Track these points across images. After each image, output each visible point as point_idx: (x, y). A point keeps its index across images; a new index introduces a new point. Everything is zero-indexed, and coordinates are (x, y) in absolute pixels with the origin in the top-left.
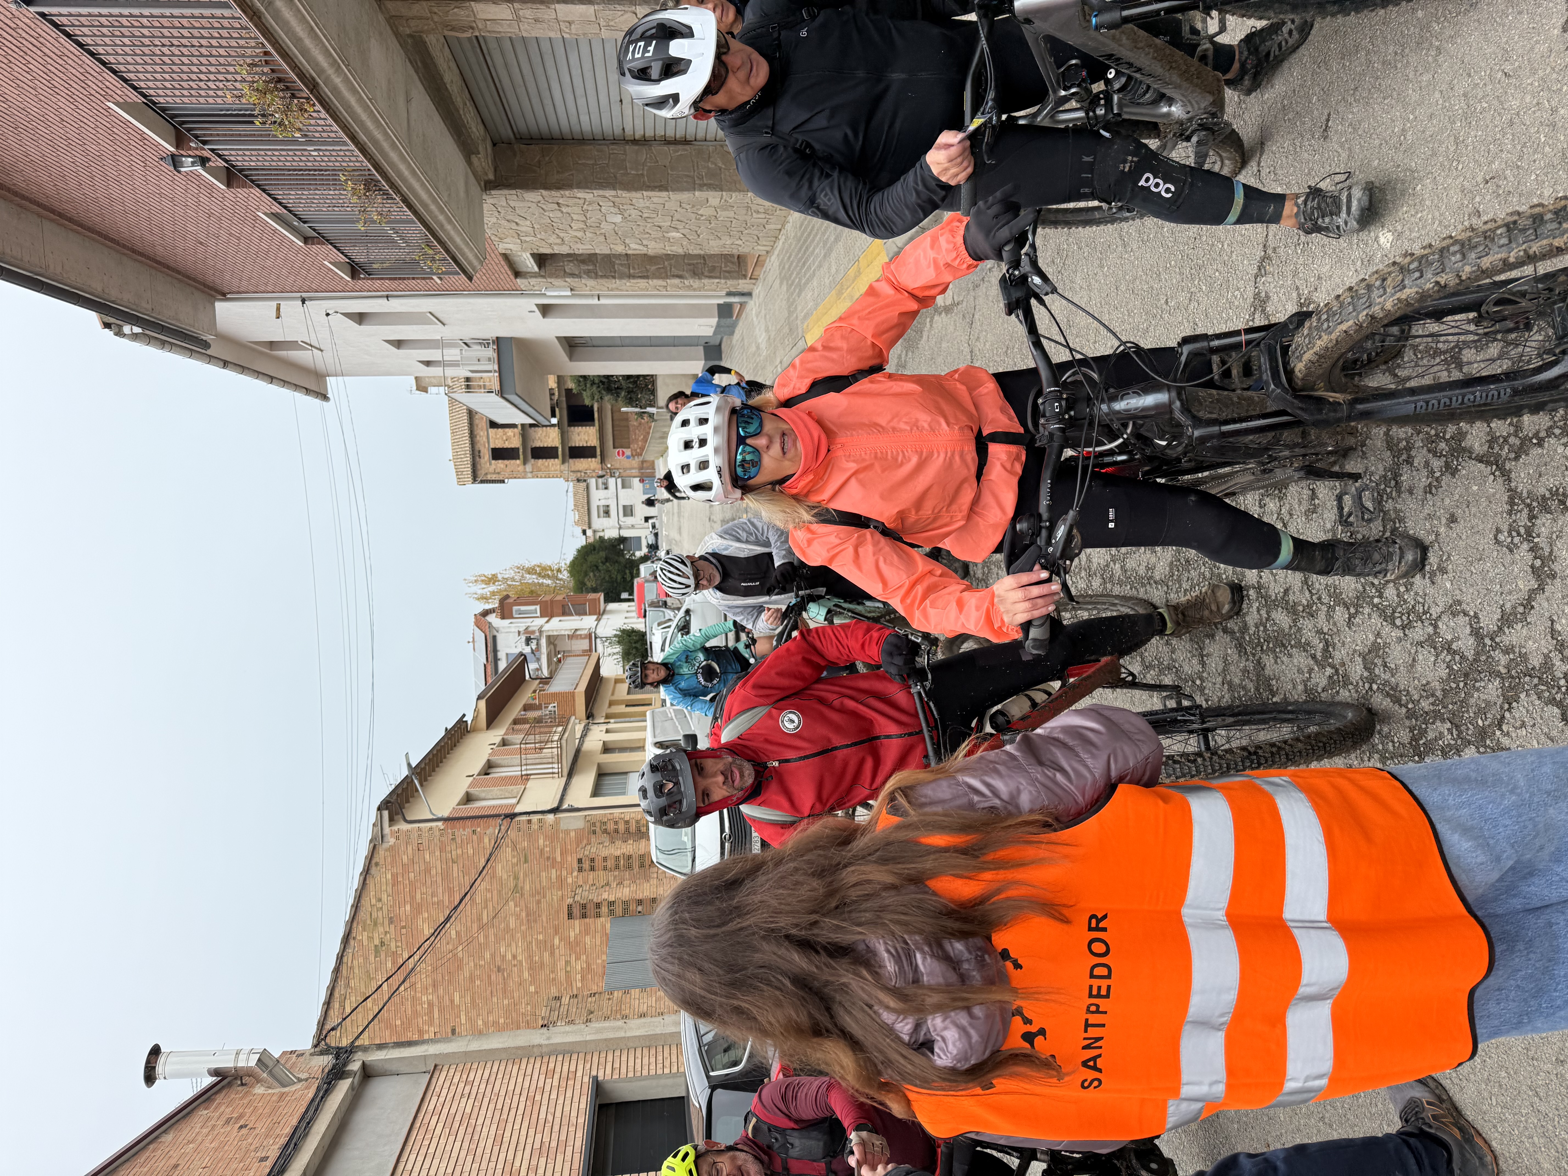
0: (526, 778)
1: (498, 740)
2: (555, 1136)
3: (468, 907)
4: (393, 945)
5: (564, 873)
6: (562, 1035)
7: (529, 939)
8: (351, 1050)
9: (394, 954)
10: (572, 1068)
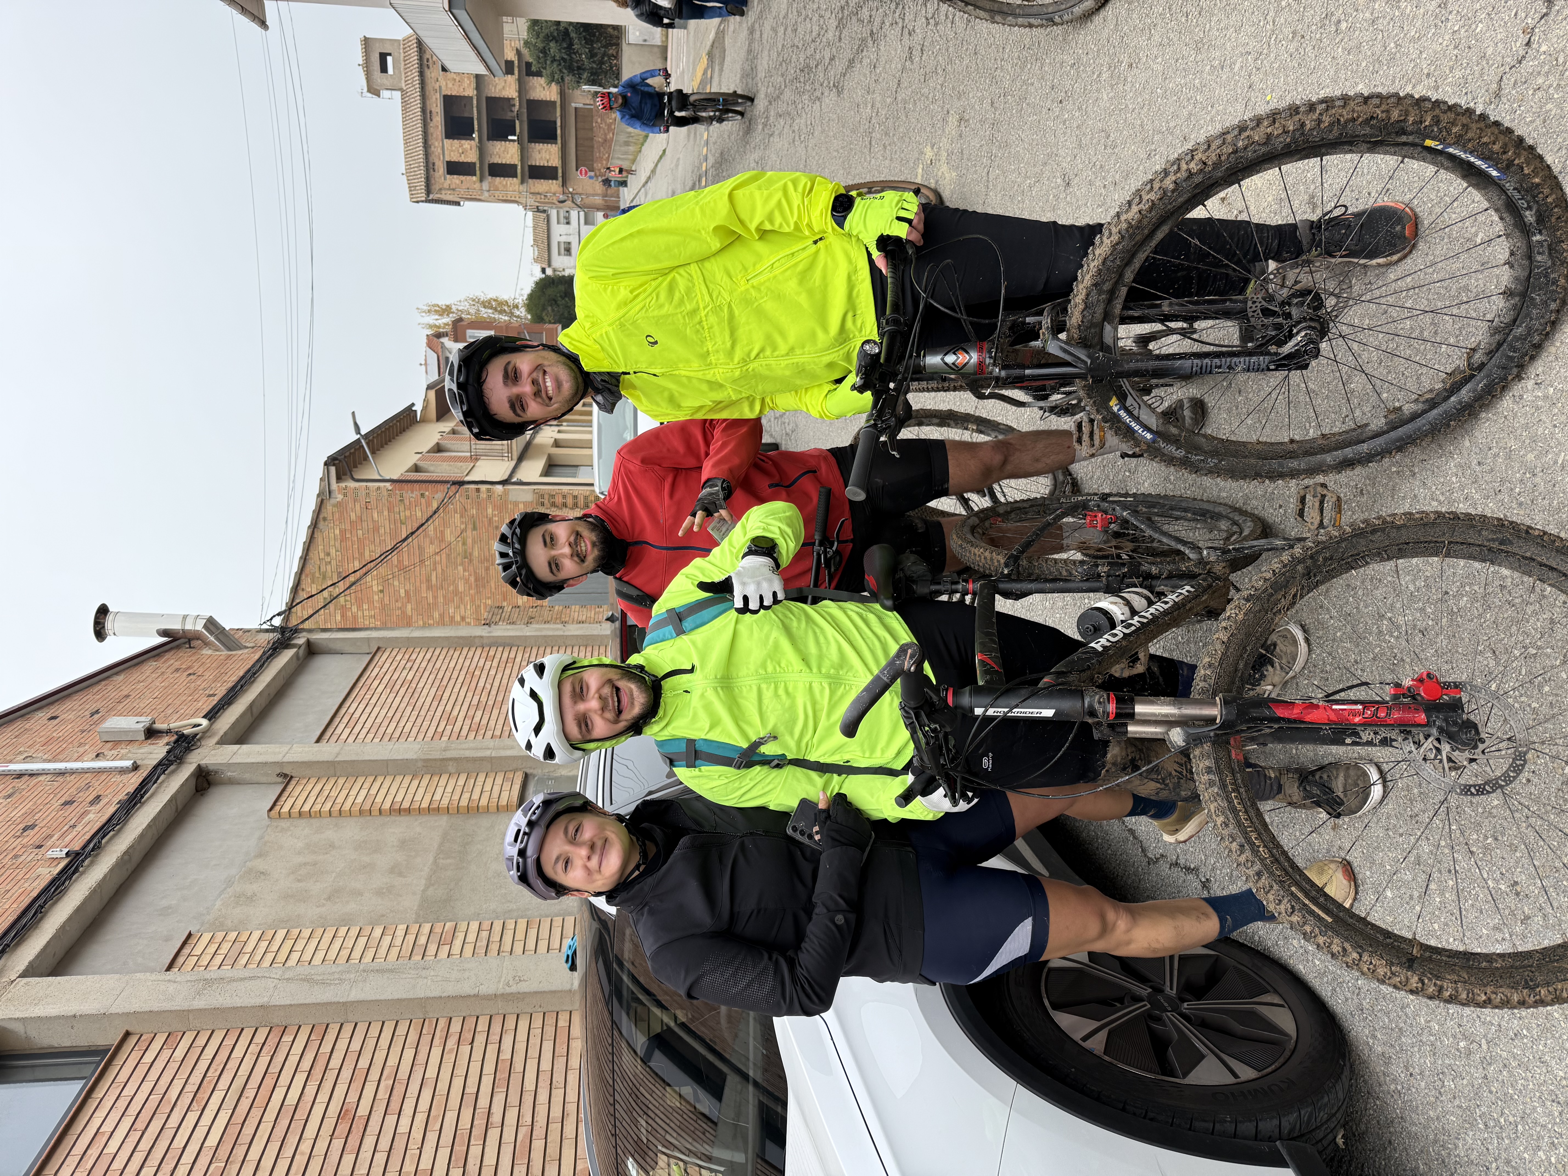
0: (475, 458)
6: (501, 631)
8: (295, 631)
10: (512, 655)
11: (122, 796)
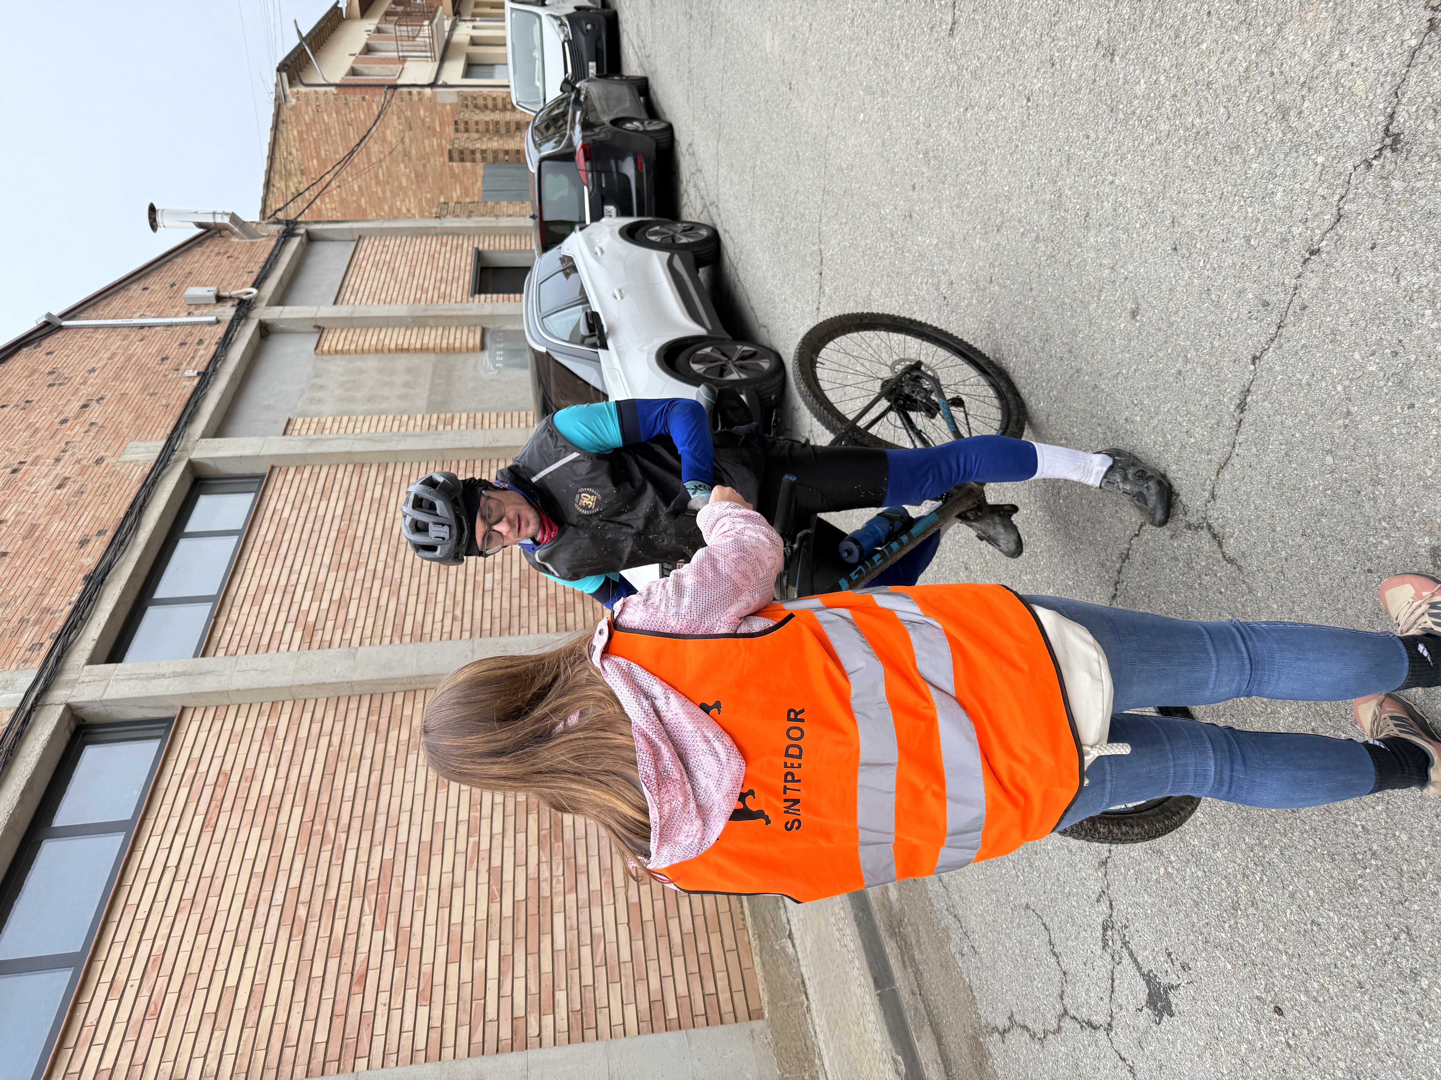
0: (403, 59)
1: (372, 28)
2: (450, 275)
6: (450, 222)
8: (296, 222)
10: (460, 242)
11: (216, 339)
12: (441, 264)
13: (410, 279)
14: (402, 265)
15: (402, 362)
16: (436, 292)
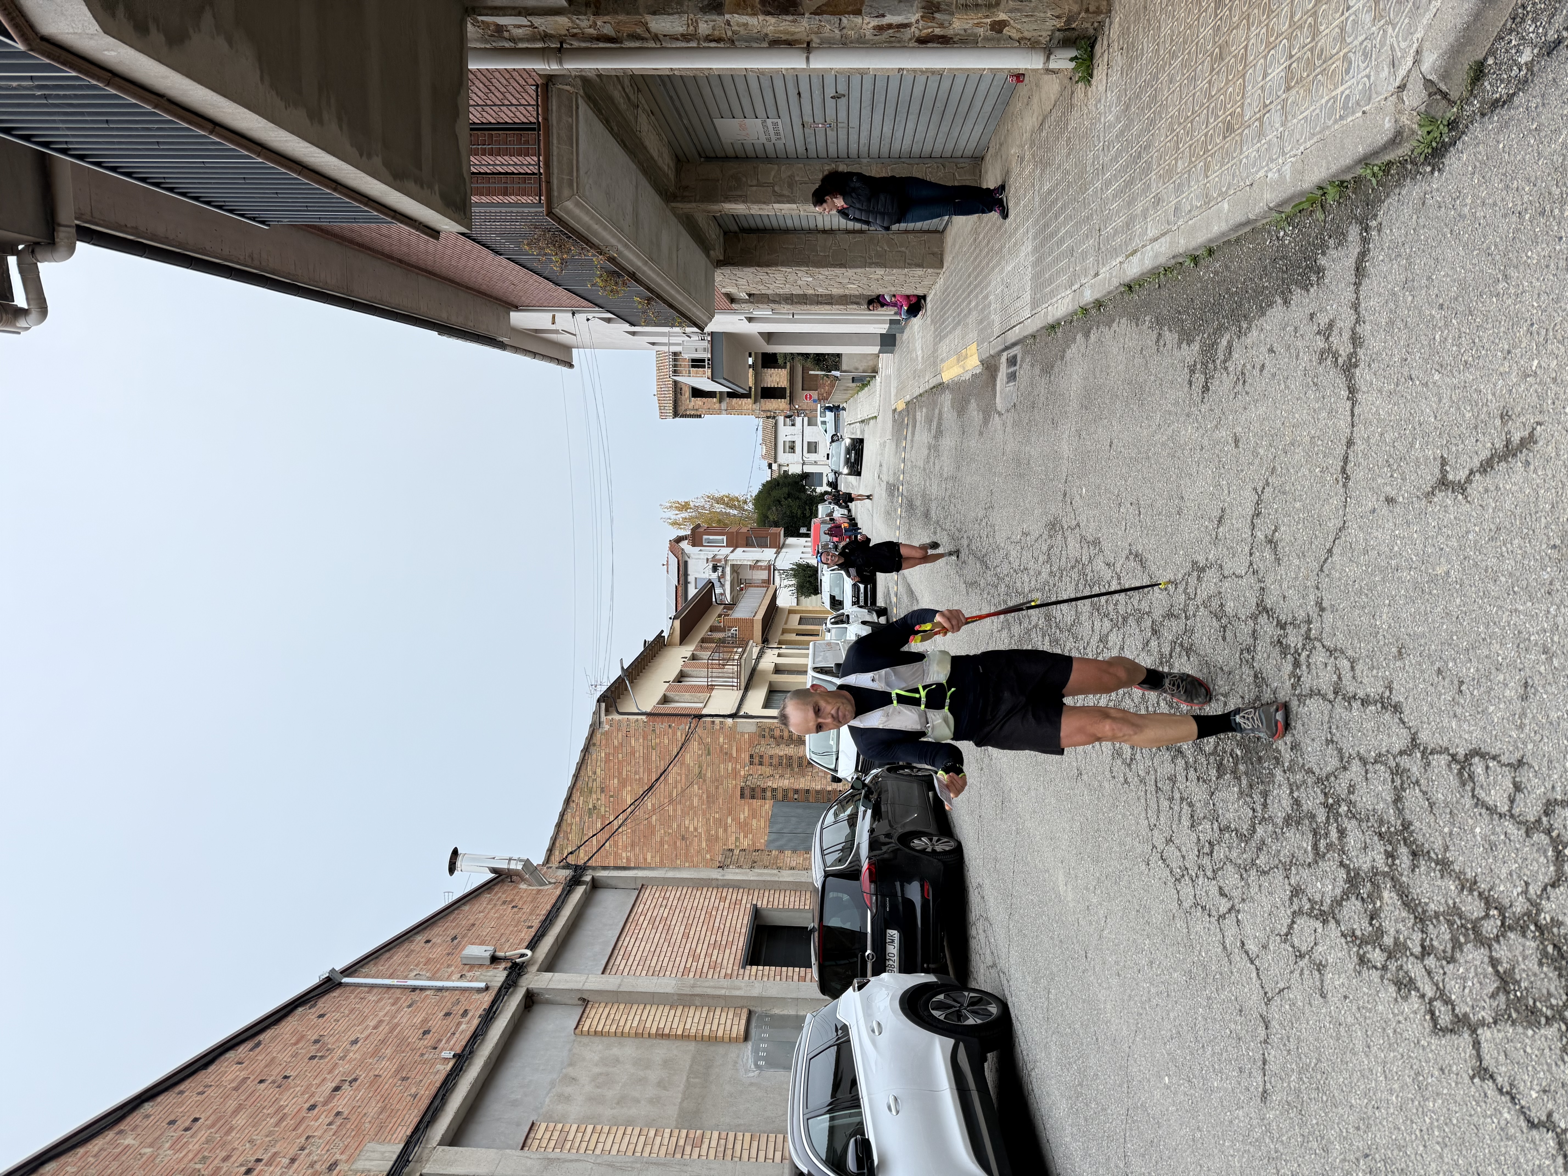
0: (711, 688)
1: (689, 655)
2: (725, 938)
3: (662, 786)
4: (603, 809)
5: (738, 767)
6: (733, 874)
7: (708, 816)
8: (584, 868)
9: (603, 817)
10: (739, 898)
11: (480, 1012)
12: (717, 924)
13: (684, 941)
14: (679, 924)
15: (661, 1051)
16: (708, 960)
